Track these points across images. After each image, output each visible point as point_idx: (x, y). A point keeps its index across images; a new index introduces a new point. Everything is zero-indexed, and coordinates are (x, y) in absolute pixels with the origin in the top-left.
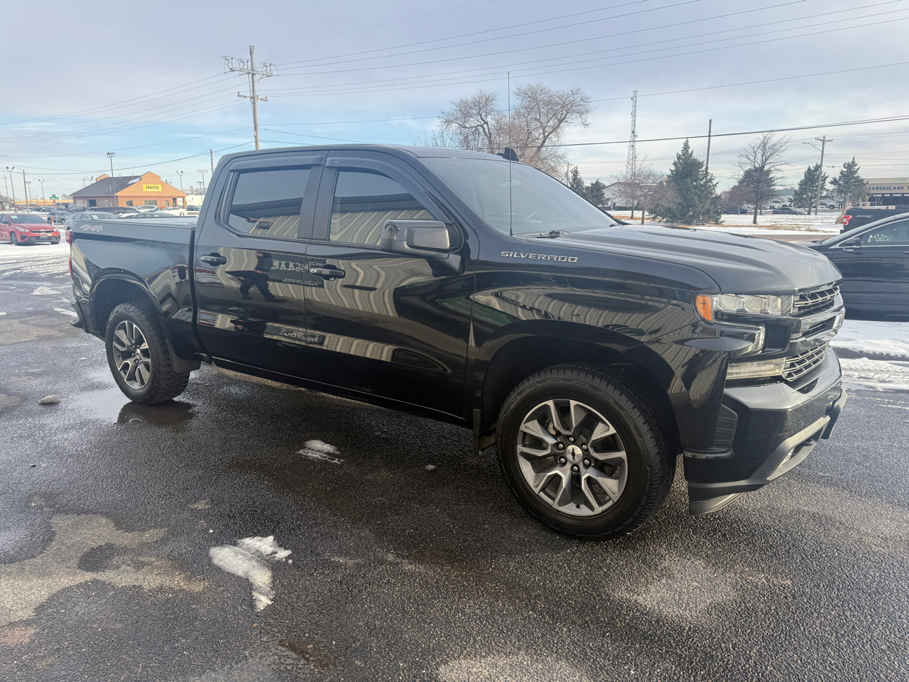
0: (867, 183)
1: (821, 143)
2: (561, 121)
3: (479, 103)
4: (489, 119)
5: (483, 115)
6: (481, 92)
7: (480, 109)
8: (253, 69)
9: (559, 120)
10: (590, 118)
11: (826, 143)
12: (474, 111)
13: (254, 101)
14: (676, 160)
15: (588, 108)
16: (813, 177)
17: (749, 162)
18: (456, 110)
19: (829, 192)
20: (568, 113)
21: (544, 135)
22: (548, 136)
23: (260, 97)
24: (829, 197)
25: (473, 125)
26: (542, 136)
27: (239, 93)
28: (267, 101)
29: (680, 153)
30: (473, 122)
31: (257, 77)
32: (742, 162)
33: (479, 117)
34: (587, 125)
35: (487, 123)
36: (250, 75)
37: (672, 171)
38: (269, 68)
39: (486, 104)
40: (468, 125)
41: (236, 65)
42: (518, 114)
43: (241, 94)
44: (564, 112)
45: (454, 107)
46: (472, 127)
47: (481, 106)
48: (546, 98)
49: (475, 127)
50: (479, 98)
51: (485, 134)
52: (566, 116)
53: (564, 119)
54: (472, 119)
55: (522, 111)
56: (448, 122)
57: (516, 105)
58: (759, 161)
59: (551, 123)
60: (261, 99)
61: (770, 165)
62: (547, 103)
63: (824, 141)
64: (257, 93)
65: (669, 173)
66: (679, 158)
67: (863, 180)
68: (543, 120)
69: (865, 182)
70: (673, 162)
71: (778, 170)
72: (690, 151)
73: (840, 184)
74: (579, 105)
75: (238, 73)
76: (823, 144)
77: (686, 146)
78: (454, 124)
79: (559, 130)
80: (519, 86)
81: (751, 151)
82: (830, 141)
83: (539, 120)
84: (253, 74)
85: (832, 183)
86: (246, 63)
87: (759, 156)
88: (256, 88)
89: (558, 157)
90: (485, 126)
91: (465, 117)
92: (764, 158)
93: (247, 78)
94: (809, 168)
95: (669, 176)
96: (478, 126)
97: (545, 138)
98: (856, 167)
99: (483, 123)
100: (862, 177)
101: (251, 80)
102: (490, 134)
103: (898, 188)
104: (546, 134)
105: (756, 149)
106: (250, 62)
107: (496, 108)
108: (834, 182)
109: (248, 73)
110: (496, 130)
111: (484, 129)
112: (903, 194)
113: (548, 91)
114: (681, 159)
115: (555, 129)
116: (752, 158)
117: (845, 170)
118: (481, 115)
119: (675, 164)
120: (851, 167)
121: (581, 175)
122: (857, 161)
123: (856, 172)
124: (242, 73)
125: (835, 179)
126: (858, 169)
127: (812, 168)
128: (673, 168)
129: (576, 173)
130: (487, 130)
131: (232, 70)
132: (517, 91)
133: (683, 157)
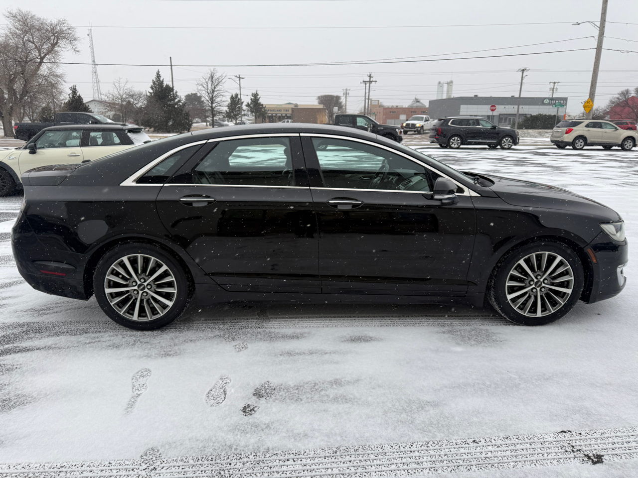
0: (265, 107)
1: (238, 79)
2: (54, 45)
9: (51, 44)
10: (79, 46)
11: (241, 80)
14: (152, 84)
15: (75, 36)
16: (235, 102)
17: (203, 89)
19: (246, 112)
20: (58, 39)
21: (40, 55)
22: (45, 55)
24: (246, 115)
26: (38, 57)
29: (154, 80)
32: (199, 88)
34: (78, 51)
37: (151, 93)
42: (14, 34)
48: (36, 25)
52: (57, 41)
53: (56, 43)
55: (17, 32)
58: (210, 89)
59: (45, 46)
61: (218, 92)
62: (39, 30)
63: (240, 78)
65: (149, 94)
66: (154, 83)
67: (262, 105)
69: (264, 106)
70: (150, 86)
71: (222, 96)
72: (161, 79)
73: (251, 107)
74: (67, 34)
76: (240, 80)
77: (158, 76)
79: (54, 53)
81: (204, 81)
82: (243, 78)
85: (247, 106)
87: (210, 85)
89: (57, 76)
92: (213, 86)
94: (232, 96)
95: (149, 97)
97: (42, 59)
98: (259, 97)
100: (262, 103)
103: (279, 111)
104: (42, 55)
105: (207, 80)
108: (248, 105)
112: (282, 114)
113: (38, 18)
115: (50, 51)
116: (204, 85)
117: (253, 98)
119: (152, 88)
120: (255, 96)
121: (80, 92)
122: (258, 92)
123: (258, 100)
125: (248, 103)
126: (259, 98)
127: (234, 96)
128: (152, 91)
129: (74, 90)
132: (7, 14)
133: (157, 83)
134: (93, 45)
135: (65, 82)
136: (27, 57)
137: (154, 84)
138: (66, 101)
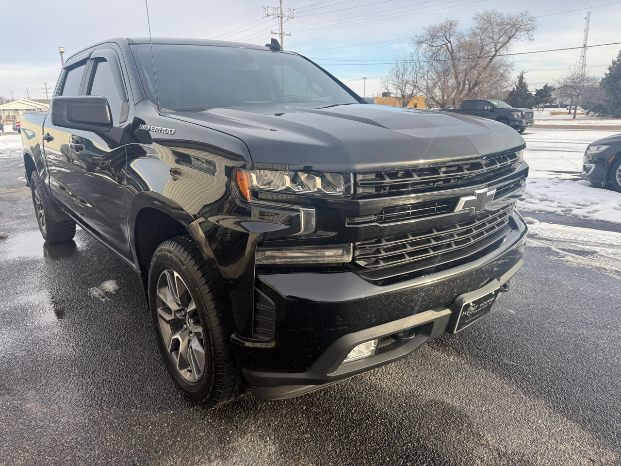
2: (510, 38)
3: (445, 27)
4: (452, 40)
5: (448, 36)
6: (447, 19)
7: (445, 32)
8: (281, 14)
9: (509, 37)
10: (535, 34)
12: (441, 34)
13: (282, 36)
14: (611, 65)
15: (534, 26)
18: (426, 34)
20: (517, 31)
21: (496, 48)
22: (499, 49)
23: (286, 33)
25: (439, 44)
26: (493, 49)
27: (272, 31)
28: (290, 35)
29: (616, 59)
30: (439, 42)
31: (284, 19)
33: (445, 38)
34: (532, 40)
35: (450, 42)
36: (280, 18)
37: (606, 74)
38: (292, 11)
39: (450, 28)
40: (435, 45)
41: (270, 12)
42: (475, 34)
43: (273, 32)
44: (514, 30)
45: (425, 32)
46: (438, 46)
47: (446, 29)
48: (499, 20)
49: (441, 45)
50: (445, 23)
51: (449, 50)
52: (514, 34)
53: (513, 36)
54: (439, 40)
55: (479, 31)
56: (420, 43)
57: (473, 27)
59: (501, 40)
60: (287, 35)
62: (499, 24)
64: (284, 31)
65: (604, 76)
66: (614, 63)
68: (496, 37)
70: (608, 67)
74: (527, 24)
75: (272, 17)
78: (424, 45)
79: (508, 45)
80: (477, 12)
83: (492, 38)
84: (282, 17)
86: (277, 10)
88: (283, 27)
89: (507, 65)
90: (449, 44)
91: (433, 39)
93: (278, 20)
95: (603, 79)
96: (443, 44)
97: (496, 51)
99: (447, 42)
101: (280, 22)
102: (453, 50)
104: (497, 48)
106: (280, 9)
107: (458, 30)
109: (278, 17)
110: (458, 46)
111: (447, 46)
113: (501, 14)
114: (616, 64)
115: (505, 44)
118: (446, 37)
119: (610, 69)
121: (526, 80)
124: (274, 17)
128: (608, 72)
129: (521, 78)
130: (450, 48)
131: (268, 15)
132: (475, 16)
133: (618, 63)
134: (588, 28)
135: (513, 70)
136: (481, 52)
137: (613, 65)
138: (511, 89)
